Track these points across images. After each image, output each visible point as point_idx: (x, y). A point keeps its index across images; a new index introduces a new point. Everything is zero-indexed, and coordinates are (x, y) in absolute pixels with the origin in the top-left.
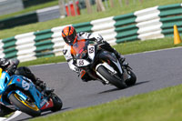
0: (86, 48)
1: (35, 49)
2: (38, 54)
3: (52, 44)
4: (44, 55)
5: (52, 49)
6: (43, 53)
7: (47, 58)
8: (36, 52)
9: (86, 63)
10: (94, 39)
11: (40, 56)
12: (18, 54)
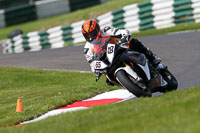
0: (105, 47)
1: (173, 14)
2: (177, 20)
3: (192, 9)
4: (183, 22)
5: (192, 15)
6: (181, 19)
7: (186, 25)
8: (175, 18)
9: (103, 65)
10: (120, 36)
11: (179, 22)
12: (154, 19)
